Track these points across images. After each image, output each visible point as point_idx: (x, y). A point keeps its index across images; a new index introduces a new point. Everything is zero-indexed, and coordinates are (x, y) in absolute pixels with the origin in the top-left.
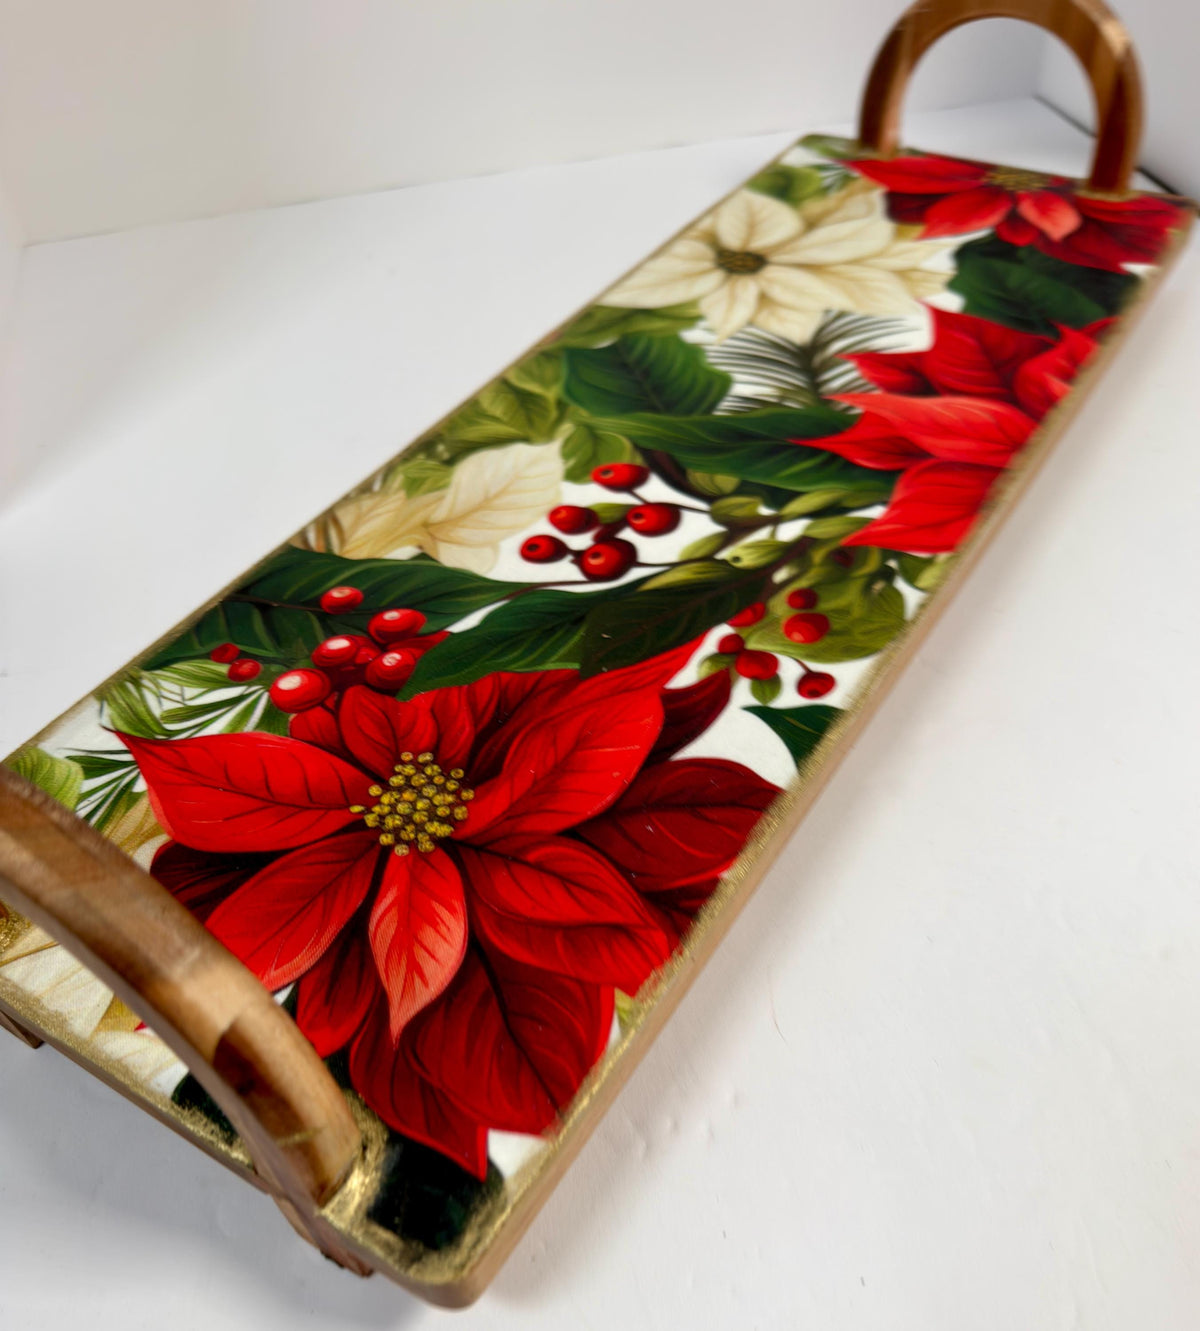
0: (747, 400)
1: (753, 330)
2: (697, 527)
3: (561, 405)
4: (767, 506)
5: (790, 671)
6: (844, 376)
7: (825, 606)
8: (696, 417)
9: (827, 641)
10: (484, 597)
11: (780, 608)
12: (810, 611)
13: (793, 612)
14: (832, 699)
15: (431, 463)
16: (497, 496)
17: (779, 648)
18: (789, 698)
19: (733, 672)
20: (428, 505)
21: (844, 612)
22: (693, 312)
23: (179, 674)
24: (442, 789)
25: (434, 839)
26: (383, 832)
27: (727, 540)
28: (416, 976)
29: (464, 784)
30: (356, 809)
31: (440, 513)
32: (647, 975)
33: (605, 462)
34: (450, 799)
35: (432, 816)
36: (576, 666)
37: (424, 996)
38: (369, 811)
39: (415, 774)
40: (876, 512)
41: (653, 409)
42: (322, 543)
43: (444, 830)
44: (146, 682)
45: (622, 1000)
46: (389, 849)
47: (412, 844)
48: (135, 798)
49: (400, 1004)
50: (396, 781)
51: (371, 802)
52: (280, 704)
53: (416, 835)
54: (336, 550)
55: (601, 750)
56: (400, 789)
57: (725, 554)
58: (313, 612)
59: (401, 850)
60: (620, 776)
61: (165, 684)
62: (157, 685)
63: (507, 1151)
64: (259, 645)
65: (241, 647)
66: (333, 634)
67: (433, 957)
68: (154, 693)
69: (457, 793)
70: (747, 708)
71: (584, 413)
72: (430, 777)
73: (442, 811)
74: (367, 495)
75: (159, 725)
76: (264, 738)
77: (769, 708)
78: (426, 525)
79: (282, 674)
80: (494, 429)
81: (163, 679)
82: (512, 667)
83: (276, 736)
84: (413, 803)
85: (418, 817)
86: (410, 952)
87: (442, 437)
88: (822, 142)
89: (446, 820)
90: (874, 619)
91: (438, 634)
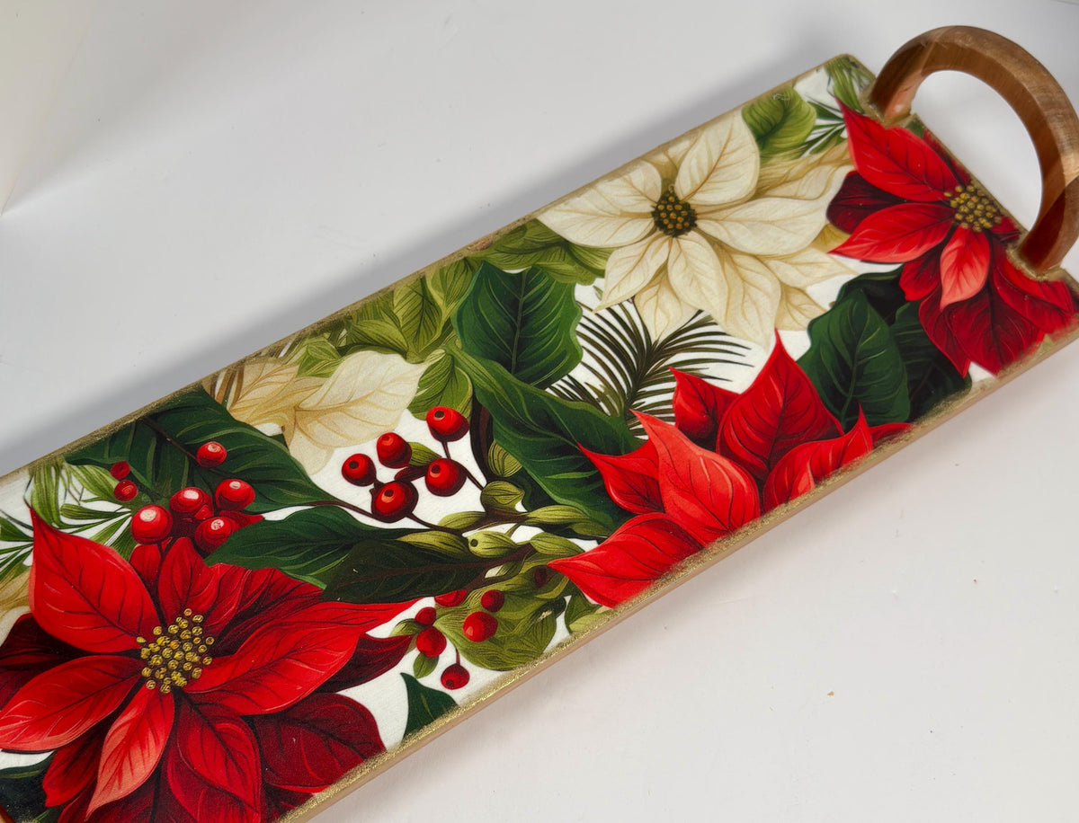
0: (577, 385)
1: (630, 308)
2: (468, 499)
3: (448, 327)
4: (523, 503)
5: (447, 658)
6: (661, 395)
7: (502, 614)
8: (531, 388)
9: (486, 644)
10: (300, 496)
11: (474, 602)
12: (491, 614)
13: (480, 609)
14: (457, 695)
15: (330, 346)
16: (356, 402)
17: (453, 636)
18: (432, 681)
19: (414, 641)
20: (308, 389)
21: (510, 625)
22: (600, 264)
23: (86, 475)
24: (195, 649)
25: (173, 686)
26: (147, 666)
27: (479, 521)
28: (117, 782)
29: (211, 651)
30: (140, 640)
31: (310, 403)
33: (444, 404)
34: (196, 659)
35: (180, 669)
36: (323, 587)
37: (117, 793)
38: (147, 645)
39: (186, 629)
40: (589, 546)
41: (507, 365)
42: (223, 394)
43: (180, 681)
44: (63, 473)
46: (145, 679)
47: (159, 683)
48: (22, 569)
49: (101, 793)
50: (173, 629)
51: (152, 639)
52: (137, 529)
53: (164, 678)
54: (229, 406)
55: (301, 665)
56: (172, 637)
57: (469, 535)
58: (188, 456)
59: (150, 685)
60: (303, 691)
61: (75, 481)
62: (69, 478)
64: (144, 474)
65: (132, 469)
66: (191, 485)
67: (132, 770)
68: (65, 485)
69: (202, 656)
70: (404, 675)
71: (459, 343)
72: (193, 636)
73: (187, 666)
74: (273, 358)
75: (58, 515)
76: (114, 556)
77: (417, 682)
78: (297, 408)
79: (147, 506)
80: (390, 331)
81: (75, 476)
82: (286, 568)
83: (121, 558)
84: (174, 651)
85: (172, 664)
86: (122, 761)
87: (351, 321)
88: (849, 71)
89: (186, 674)
90: (524, 641)
91: (256, 516)
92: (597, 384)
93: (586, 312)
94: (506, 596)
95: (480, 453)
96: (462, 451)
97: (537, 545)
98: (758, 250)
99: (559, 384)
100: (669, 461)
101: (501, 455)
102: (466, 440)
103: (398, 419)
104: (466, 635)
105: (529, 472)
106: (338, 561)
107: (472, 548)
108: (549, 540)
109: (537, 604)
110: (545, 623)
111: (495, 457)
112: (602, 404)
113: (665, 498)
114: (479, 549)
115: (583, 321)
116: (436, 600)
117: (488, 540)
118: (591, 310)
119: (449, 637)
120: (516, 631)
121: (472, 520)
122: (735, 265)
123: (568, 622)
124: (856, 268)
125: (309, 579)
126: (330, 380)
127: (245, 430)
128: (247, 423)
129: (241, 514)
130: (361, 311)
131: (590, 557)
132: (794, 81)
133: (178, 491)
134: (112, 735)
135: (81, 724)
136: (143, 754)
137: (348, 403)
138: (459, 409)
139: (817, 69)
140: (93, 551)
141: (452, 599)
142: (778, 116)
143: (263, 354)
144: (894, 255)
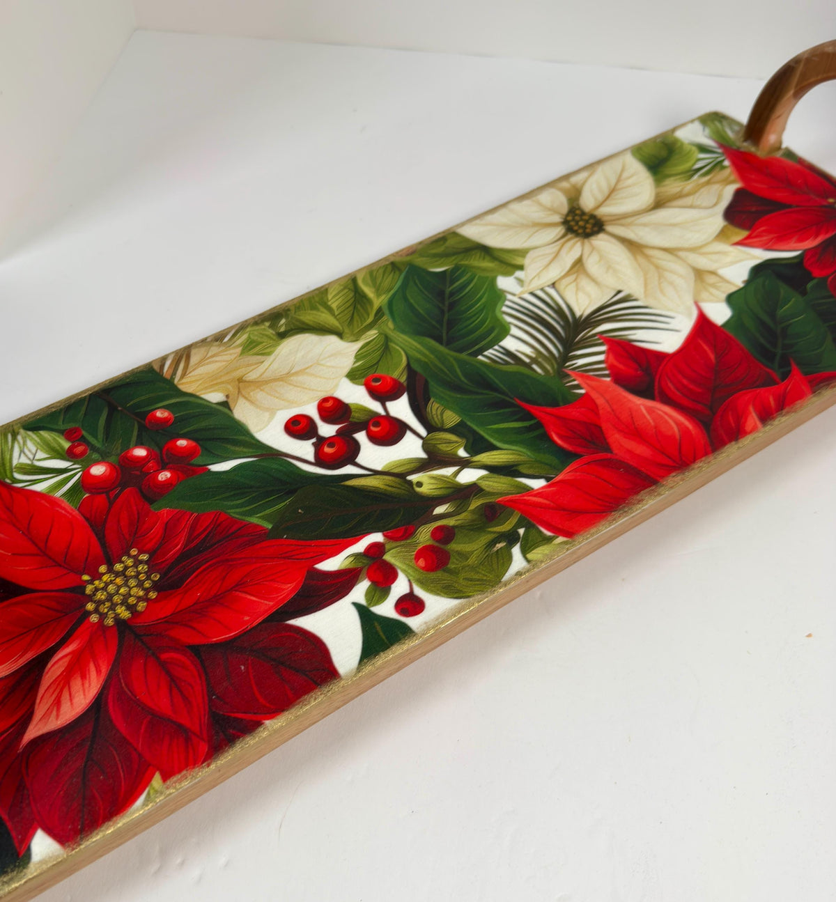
0: (508, 353)
1: (552, 292)
2: (410, 448)
3: (379, 313)
4: (466, 449)
5: (400, 587)
6: (593, 357)
7: (454, 546)
8: (464, 356)
9: (439, 574)
10: (245, 450)
11: (424, 536)
12: (442, 546)
13: (431, 542)
14: (413, 622)
15: (271, 332)
16: (296, 373)
17: (404, 567)
18: (386, 609)
19: (364, 573)
20: (249, 365)
21: (464, 556)
22: (518, 261)
23: (41, 439)
24: (140, 585)
25: (118, 620)
26: (92, 601)
27: (422, 466)
28: (55, 709)
29: (156, 586)
30: (86, 577)
31: (252, 376)
32: (179, 771)
33: (381, 372)
34: (141, 593)
35: (124, 602)
36: (270, 526)
37: (54, 724)
38: (91, 582)
39: (131, 567)
40: (537, 484)
41: (439, 339)
42: (171, 371)
43: (124, 613)
44: (19, 438)
45: (157, 781)
46: (89, 613)
47: (103, 616)
49: (37, 724)
50: (119, 567)
51: (97, 576)
52: (87, 482)
53: (108, 611)
54: (176, 381)
55: (249, 597)
56: (117, 574)
57: (414, 478)
58: (138, 422)
59: (94, 618)
60: (249, 621)
61: (30, 444)
62: (25, 442)
63: (42, 846)
64: (96, 437)
65: (84, 433)
66: (140, 444)
67: (71, 700)
68: (20, 448)
69: (147, 591)
70: (357, 605)
71: (391, 325)
72: (139, 573)
73: (132, 601)
74: (218, 343)
75: (12, 472)
76: (63, 505)
77: (370, 611)
78: (240, 380)
79: (97, 463)
80: (325, 318)
81: (31, 440)
82: (232, 511)
83: (71, 507)
84: (119, 587)
85: (116, 599)
86: (61, 691)
87: (289, 312)
88: (720, 122)
89: (130, 608)
90: (480, 571)
91: (203, 469)
92: (528, 351)
93: (509, 297)
94: (456, 530)
95: (418, 409)
96: (401, 409)
97: (484, 484)
98: (666, 244)
99: (489, 352)
100: (609, 409)
101: (439, 412)
102: (404, 399)
103: (337, 386)
104: (418, 566)
105: (469, 423)
106: (283, 504)
107: (418, 489)
108: (496, 480)
109: (490, 537)
110: (499, 553)
111: (434, 412)
112: (535, 367)
113: (611, 440)
114: (425, 490)
115: (507, 303)
116: (384, 535)
117: (433, 481)
118: (514, 295)
119: (400, 568)
120: (470, 561)
121: (417, 465)
122: (647, 257)
123: (524, 552)
124: (760, 255)
125: (254, 520)
126: (272, 357)
127: (192, 399)
128: (194, 393)
129: (186, 466)
130: (298, 304)
131: (540, 493)
132: (674, 130)
133: (127, 448)
134: (53, 666)
135: (21, 657)
136: (83, 684)
137: (289, 374)
138: (395, 375)
139: (692, 121)
140: (43, 502)
141: (401, 534)
142: (664, 153)
143: (208, 340)
144: (793, 244)
